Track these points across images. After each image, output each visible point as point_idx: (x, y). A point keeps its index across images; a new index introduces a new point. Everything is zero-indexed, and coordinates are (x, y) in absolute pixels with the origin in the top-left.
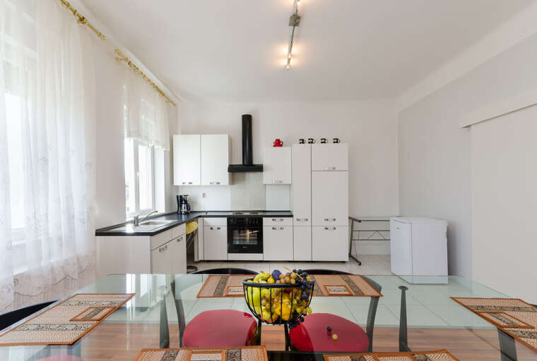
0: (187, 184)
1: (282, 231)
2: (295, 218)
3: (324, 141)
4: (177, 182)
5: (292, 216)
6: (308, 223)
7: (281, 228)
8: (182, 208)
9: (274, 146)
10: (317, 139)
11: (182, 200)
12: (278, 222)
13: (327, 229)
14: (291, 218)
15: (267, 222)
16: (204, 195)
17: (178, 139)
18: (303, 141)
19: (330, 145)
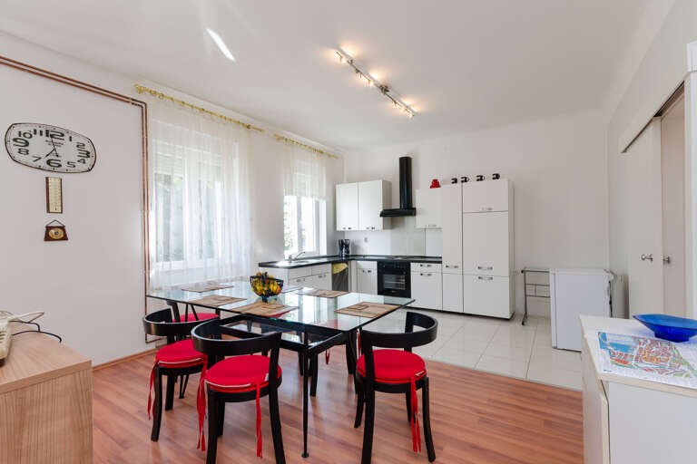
0: (347, 229)
1: (430, 277)
2: (444, 264)
3: (481, 178)
4: (340, 228)
5: (441, 262)
6: (459, 270)
7: (429, 275)
8: (343, 252)
9: (431, 187)
10: (472, 177)
11: (344, 245)
12: (425, 268)
13: (480, 278)
14: (439, 265)
15: (414, 267)
16: (366, 239)
17: (340, 188)
18: (455, 181)
19: (488, 182)
